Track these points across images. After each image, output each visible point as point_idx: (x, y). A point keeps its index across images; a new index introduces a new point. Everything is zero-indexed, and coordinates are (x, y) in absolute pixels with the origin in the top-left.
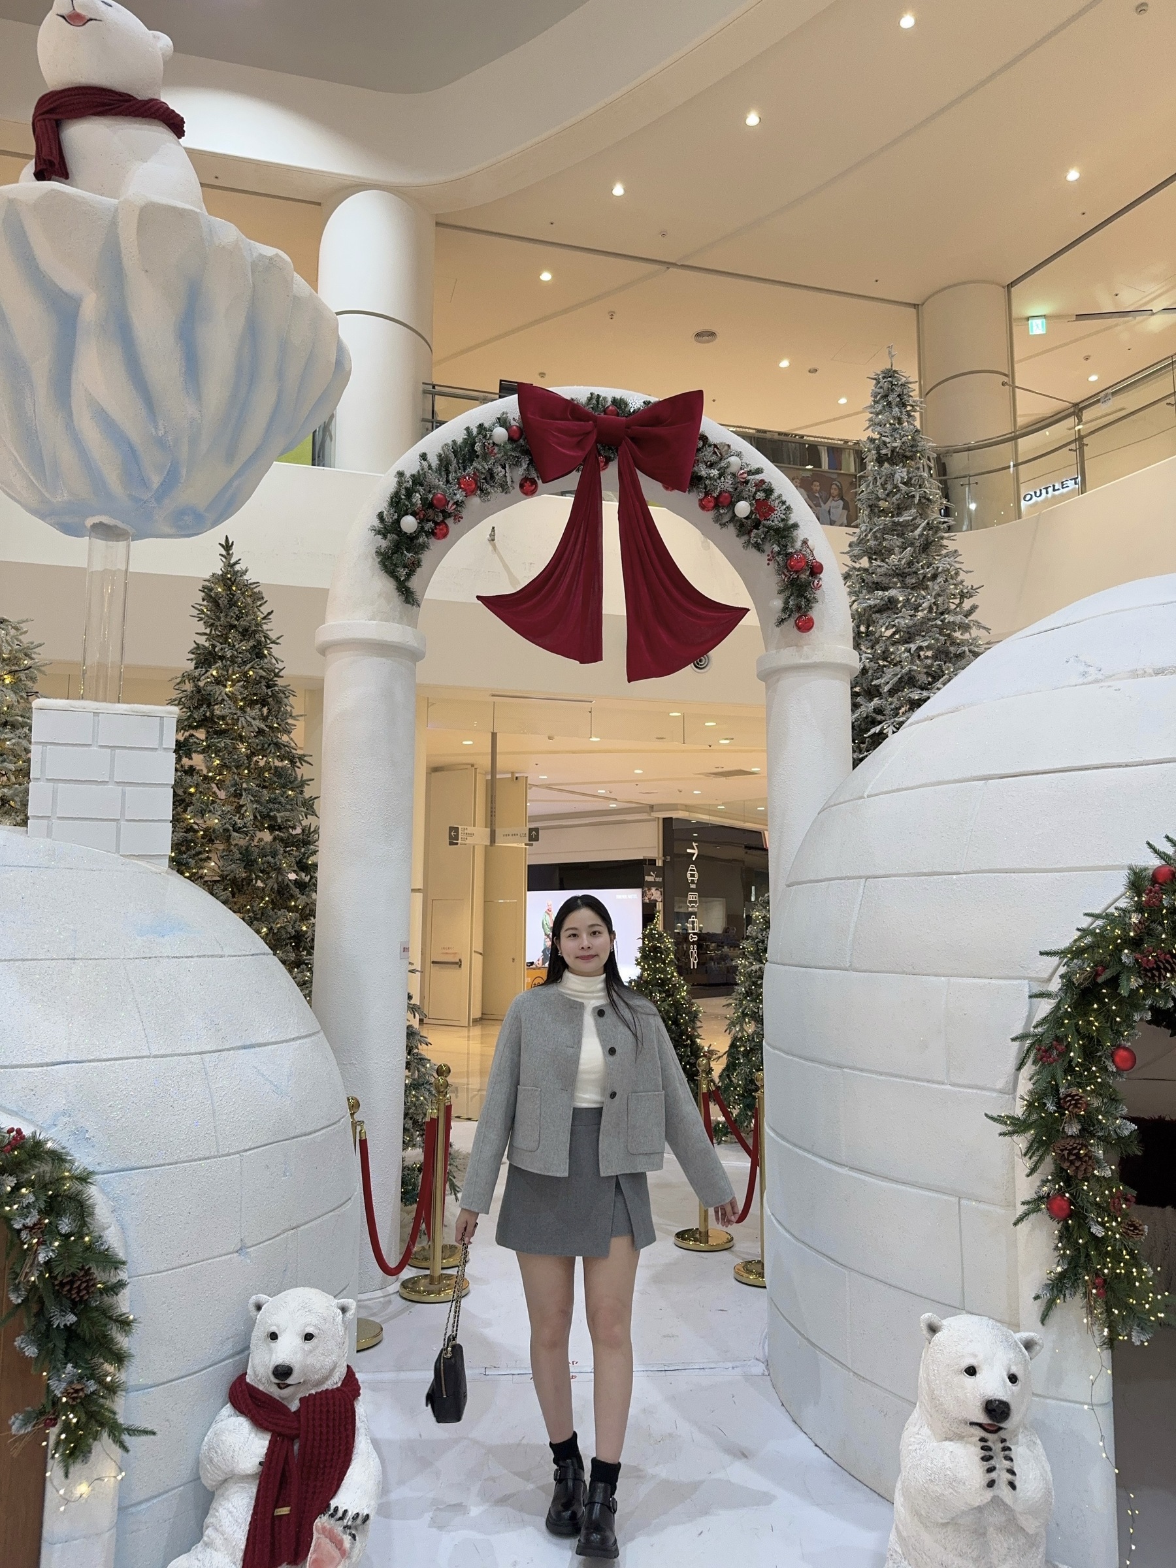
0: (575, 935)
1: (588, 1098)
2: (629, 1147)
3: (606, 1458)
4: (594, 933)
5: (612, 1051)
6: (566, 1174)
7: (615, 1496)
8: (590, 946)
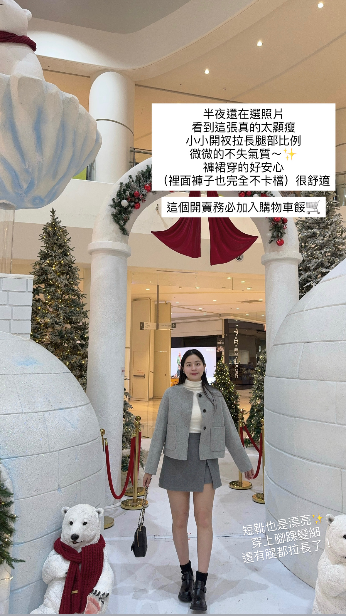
0: (190, 365)
1: (195, 429)
2: (211, 449)
3: (203, 571)
4: (197, 364)
5: (204, 411)
6: (186, 459)
7: (206, 586)
8: (196, 369)
